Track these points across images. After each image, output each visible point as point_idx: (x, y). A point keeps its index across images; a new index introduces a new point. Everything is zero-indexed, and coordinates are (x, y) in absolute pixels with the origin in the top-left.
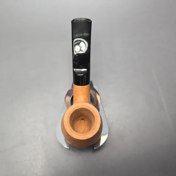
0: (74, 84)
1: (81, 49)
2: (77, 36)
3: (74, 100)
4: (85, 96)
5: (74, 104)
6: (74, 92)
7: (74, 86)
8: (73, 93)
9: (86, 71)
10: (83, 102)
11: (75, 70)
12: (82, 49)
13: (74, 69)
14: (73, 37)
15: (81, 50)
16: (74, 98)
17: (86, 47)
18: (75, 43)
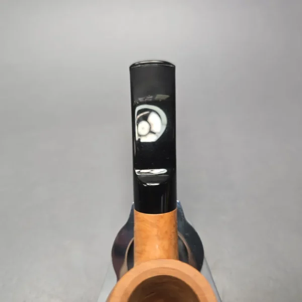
0: (135, 211)
1: (150, 128)
2: (141, 99)
3: (136, 254)
4: (166, 243)
5: (135, 264)
6: (136, 234)
7: (135, 216)
8: (133, 236)
9: (164, 174)
10: (160, 258)
11: (139, 172)
12: (154, 129)
13: (137, 171)
14: (135, 102)
15: (151, 132)
16: (136, 249)
17: (162, 124)
18: (138, 116)
